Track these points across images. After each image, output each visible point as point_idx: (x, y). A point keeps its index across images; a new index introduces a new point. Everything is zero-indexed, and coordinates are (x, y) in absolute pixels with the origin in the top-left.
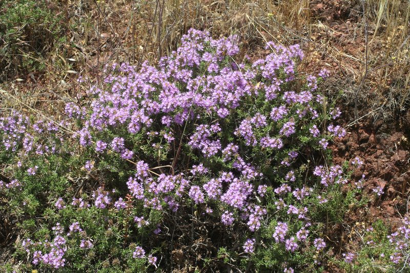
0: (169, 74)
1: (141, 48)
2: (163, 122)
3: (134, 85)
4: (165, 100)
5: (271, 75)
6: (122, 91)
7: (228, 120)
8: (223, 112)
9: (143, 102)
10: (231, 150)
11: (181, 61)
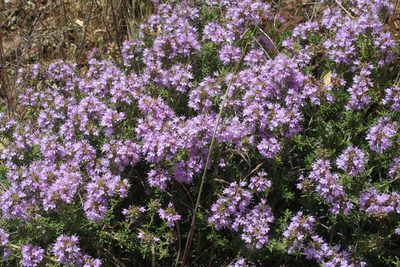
0: (146, 77)
1: (80, 23)
2: (152, 183)
3: (81, 109)
4: (149, 137)
5: (348, 56)
6: (58, 123)
7: (279, 159)
8: (269, 147)
9: (105, 148)
10: (301, 229)
11: (167, 47)
